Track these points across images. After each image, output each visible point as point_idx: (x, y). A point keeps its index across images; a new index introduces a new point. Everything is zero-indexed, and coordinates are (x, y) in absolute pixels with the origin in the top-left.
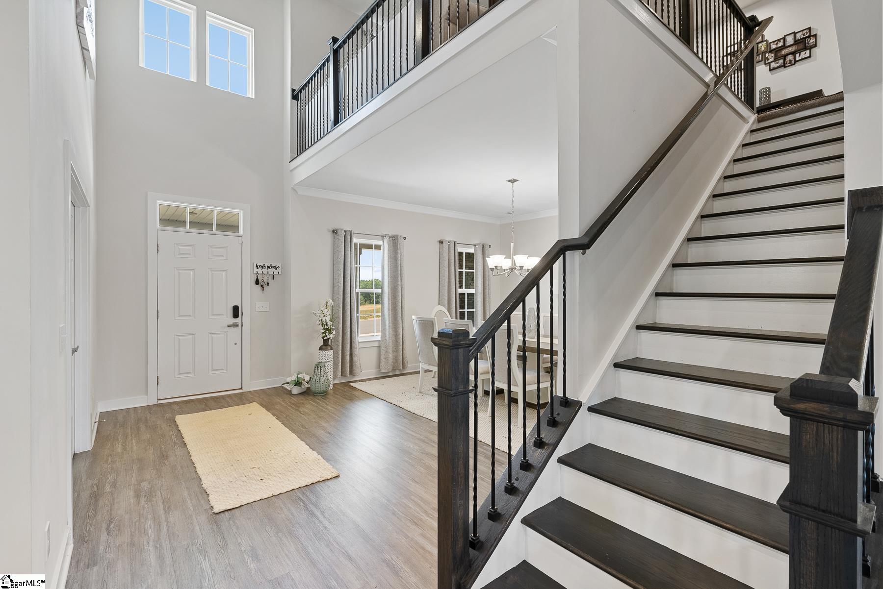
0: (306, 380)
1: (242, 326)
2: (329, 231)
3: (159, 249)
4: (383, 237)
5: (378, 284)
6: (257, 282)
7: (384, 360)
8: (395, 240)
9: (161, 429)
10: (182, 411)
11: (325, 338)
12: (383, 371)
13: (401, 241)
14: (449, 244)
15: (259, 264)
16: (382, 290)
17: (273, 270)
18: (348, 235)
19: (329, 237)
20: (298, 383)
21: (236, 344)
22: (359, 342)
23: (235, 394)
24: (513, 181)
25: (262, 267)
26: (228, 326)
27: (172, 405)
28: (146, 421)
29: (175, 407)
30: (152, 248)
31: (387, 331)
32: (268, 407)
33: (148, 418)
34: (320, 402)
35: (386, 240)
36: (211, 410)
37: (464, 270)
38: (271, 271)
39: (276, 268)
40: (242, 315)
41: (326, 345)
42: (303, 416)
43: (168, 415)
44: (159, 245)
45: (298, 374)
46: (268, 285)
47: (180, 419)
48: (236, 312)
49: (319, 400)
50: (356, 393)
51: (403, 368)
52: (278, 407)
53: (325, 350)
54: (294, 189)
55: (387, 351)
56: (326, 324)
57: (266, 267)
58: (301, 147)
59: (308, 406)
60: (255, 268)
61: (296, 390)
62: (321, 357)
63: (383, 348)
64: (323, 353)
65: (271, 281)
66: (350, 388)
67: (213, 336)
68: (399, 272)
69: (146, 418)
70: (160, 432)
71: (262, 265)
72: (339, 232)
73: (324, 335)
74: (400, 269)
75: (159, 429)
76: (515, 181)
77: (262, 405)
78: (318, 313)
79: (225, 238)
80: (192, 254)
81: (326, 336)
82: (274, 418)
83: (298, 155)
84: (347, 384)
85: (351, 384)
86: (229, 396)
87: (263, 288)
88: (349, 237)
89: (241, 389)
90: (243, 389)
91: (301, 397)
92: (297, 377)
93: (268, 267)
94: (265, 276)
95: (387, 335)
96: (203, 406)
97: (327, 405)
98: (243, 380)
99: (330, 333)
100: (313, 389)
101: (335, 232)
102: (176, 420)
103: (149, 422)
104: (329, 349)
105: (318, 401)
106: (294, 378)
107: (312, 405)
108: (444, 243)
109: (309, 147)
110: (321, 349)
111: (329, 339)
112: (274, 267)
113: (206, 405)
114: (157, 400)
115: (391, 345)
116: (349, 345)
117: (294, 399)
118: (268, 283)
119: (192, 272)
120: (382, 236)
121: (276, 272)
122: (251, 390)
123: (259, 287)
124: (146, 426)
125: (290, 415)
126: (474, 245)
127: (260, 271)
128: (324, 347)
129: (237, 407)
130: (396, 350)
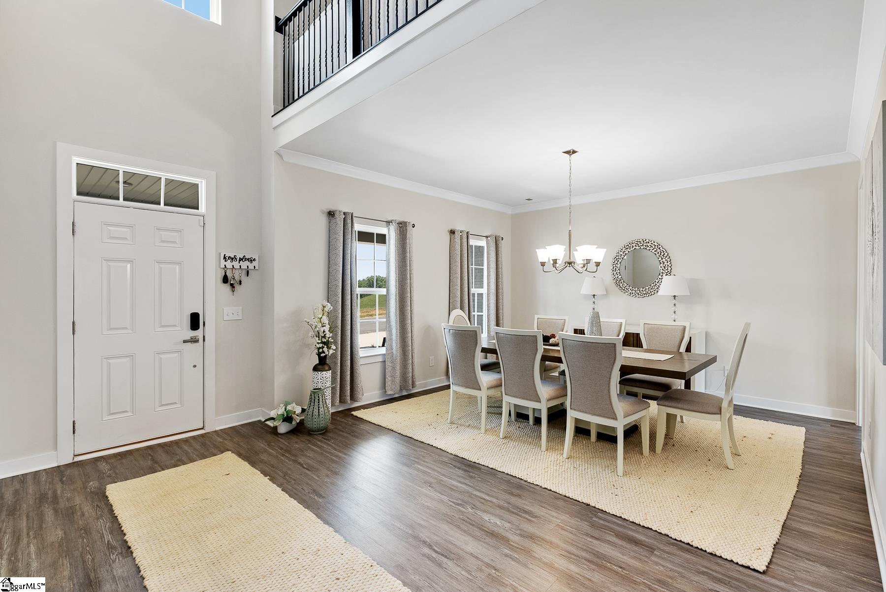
0: (296, 413)
1: (204, 340)
2: (323, 212)
3: (76, 229)
4: (388, 223)
5: (381, 282)
6: (225, 280)
7: (390, 379)
8: (403, 228)
9: (83, 514)
10: (116, 474)
11: (323, 355)
12: (389, 392)
13: (409, 228)
14: (461, 234)
15: (228, 255)
16: (388, 291)
17: (247, 263)
18: (348, 218)
19: (323, 220)
20: (288, 419)
21: (195, 366)
22: (361, 358)
23: (194, 437)
24: (571, 153)
25: (233, 259)
26: (185, 342)
27: (99, 463)
28: (55, 499)
29: (104, 467)
30: (64, 229)
31: (394, 342)
32: (251, 458)
33: (59, 492)
34: (322, 445)
35: (393, 228)
36: (163, 470)
37: (474, 267)
38: (244, 265)
39: (251, 260)
40: (204, 325)
41: (322, 364)
42: (307, 471)
43: (93, 484)
44: (76, 224)
45: (286, 406)
46: (240, 284)
47: (115, 492)
48: (195, 321)
49: (319, 441)
50: (363, 426)
51: (412, 387)
52: (264, 457)
53: (323, 371)
54: (278, 153)
55: (394, 368)
56: (324, 337)
57: (238, 260)
58: (288, 98)
59: (310, 454)
60: (223, 261)
61: (283, 428)
62: (316, 380)
63: (388, 364)
64: (319, 374)
65: (244, 279)
66: (354, 420)
67: (162, 356)
68: (408, 268)
69: (55, 492)
70: (81, 523)
71: (233, 256)
72: (337, 215)
73: (321, 350)
74: (409, 264)
75: (79, 514)
76: (574, 152)
77: (240, 455)
78: (315, 322)
79: (179, 217)
80: (129, 238)
81: (323, 352)
82: (266, 479)
83: (285, 107)
84: (347, 413)
85: (355, 413)
86: (186, 441)
87: (234, 287)
88: (349, 221)
89: (202, 429)
90: (206, 428)
91: (294, 439)
92: (286, 409)
93: (241, 260)
94: (237, 271)
95: (394, 347)
96: (150, 463)
97: (335, 449)
98: (206, 417)
99: (329, 348)
100: (309, 424)
101: (331, 214)
102: (107, 494)
103: (61, 500)
104: (327, 368)
105: (319, 443)
106: (281, 411)
107: (313, 450)
108: (456, 233)
109: (299, 97)
110: (315, 369)
111: (326, 355)
112: (248, 259)
113: (153, 459)
114: (72, 456)
115: (398, 358)
116: (349, 361)
117: (283, 442)
118: (240, 282)
119: (129, 266)
120: (386, 222)
121: (251, 266)
122: (218, 429)
123: (227, 287)
124: (56, 511)
125: (289, 472)
126: (487, 237)
127: (229, 264)
128: (320, 367)
129: (203, 462)
130: (404, 365)
